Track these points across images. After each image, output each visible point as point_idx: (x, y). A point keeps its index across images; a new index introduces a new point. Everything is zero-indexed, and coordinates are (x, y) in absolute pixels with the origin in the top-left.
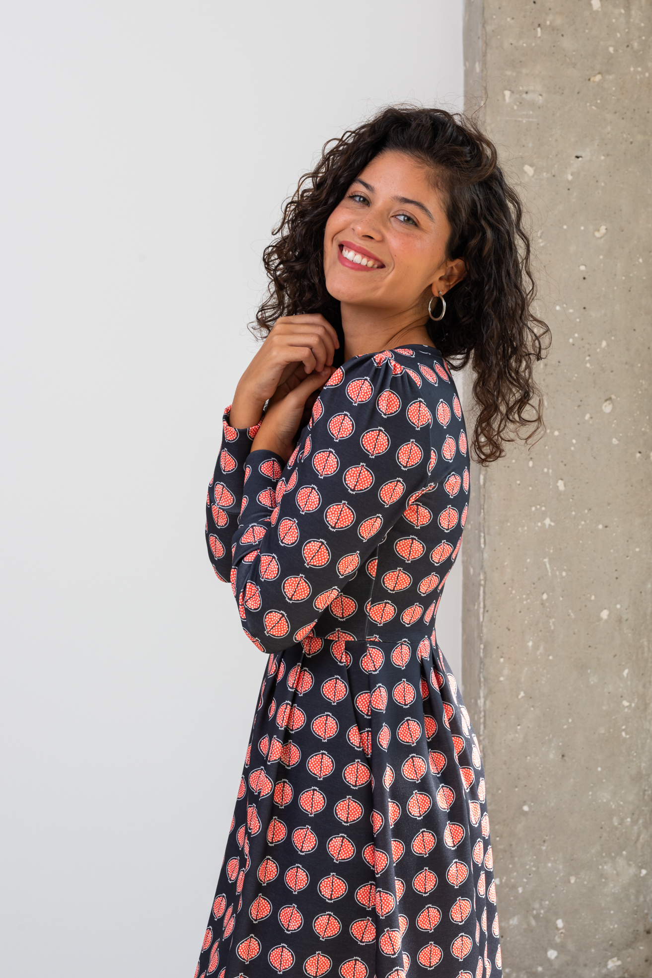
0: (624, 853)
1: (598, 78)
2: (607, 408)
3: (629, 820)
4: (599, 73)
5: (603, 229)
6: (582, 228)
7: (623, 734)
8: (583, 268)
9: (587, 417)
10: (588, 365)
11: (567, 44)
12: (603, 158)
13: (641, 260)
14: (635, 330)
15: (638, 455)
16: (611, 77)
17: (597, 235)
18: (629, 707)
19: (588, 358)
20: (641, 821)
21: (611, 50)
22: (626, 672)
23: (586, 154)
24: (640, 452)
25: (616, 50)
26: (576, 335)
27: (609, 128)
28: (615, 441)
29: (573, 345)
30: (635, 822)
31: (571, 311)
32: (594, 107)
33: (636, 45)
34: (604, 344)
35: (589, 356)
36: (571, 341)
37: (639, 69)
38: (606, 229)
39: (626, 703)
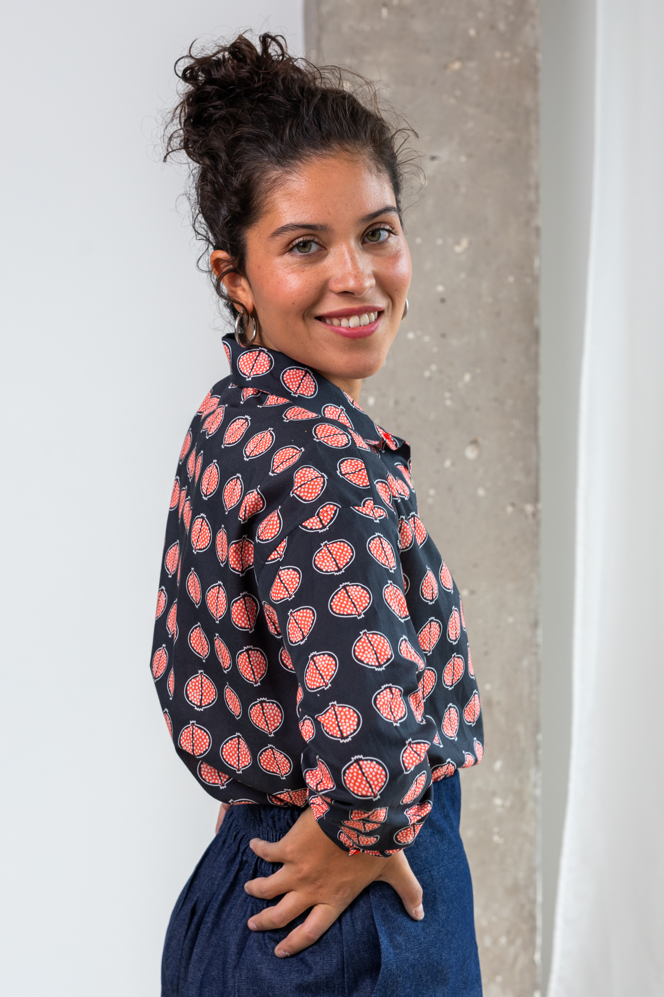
0: (499, 979)
1: (457, 66)
2: (471, 453)
3: (503, 940)
4: (459, 59)
5: (465, 243)
6: (439, 242)
7: (496, 839)
8: (440, 288)
9: (448, 463)
10: (448, 403)
11: (419, 26)
12: (463, 159)
13: (511, 279)
14: (504, 361)
15: (510, 509)
16: (472, 65)
17: (458, 249)
18: (503, 806)
19: (447, 395)
20: (519, 942)
21: (472, 32)
22: (498, 765)
23: (444, 154)
24: (513, 505)
25: (478, 32)
26: (434, 367)
27: (471, 125)
28: (481, 492)
29: (430, 379)
30: (511, 942)
31: (427, 339)
32: (452, 101)
33: (502, 26)
34: (467, 377)
35: (450, 391)
36: (427, 374)
37: (507, 54)
38: (470, 243)
39: (498, 801)
